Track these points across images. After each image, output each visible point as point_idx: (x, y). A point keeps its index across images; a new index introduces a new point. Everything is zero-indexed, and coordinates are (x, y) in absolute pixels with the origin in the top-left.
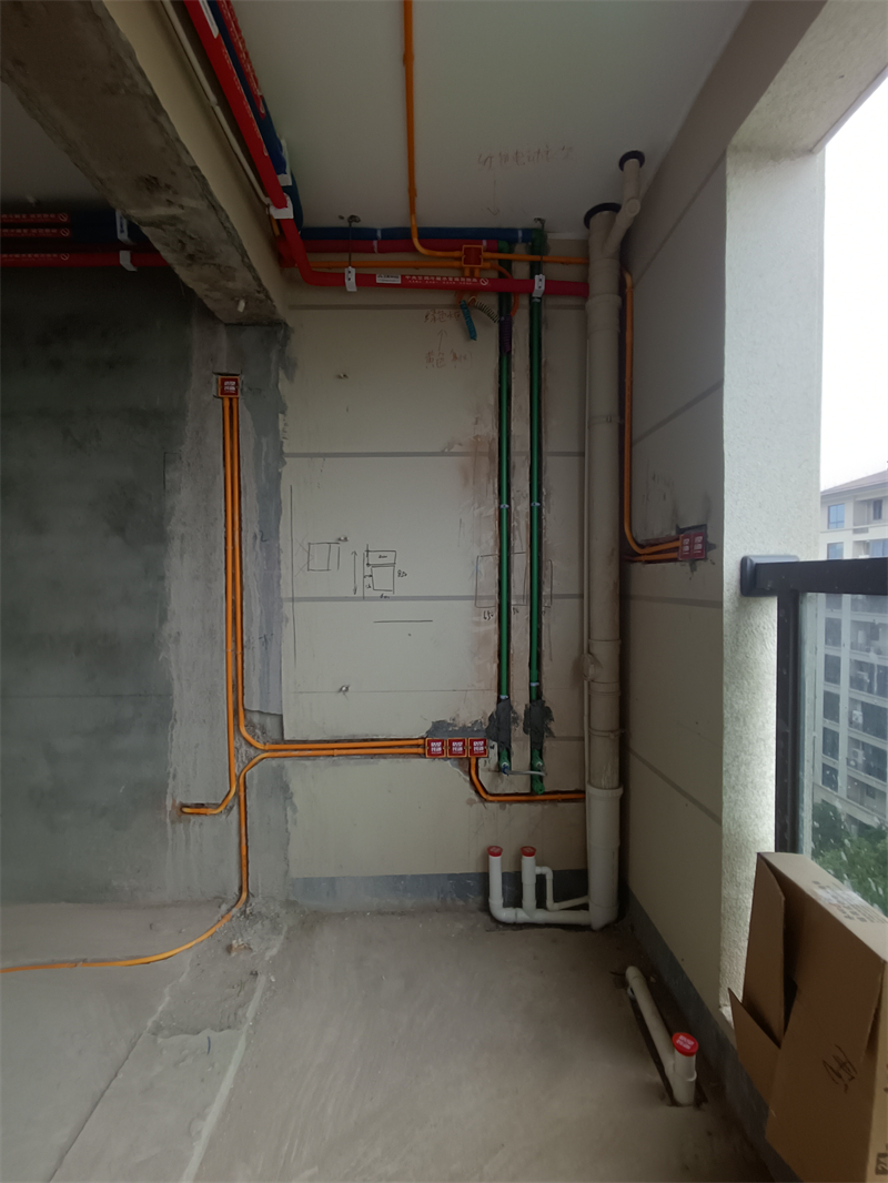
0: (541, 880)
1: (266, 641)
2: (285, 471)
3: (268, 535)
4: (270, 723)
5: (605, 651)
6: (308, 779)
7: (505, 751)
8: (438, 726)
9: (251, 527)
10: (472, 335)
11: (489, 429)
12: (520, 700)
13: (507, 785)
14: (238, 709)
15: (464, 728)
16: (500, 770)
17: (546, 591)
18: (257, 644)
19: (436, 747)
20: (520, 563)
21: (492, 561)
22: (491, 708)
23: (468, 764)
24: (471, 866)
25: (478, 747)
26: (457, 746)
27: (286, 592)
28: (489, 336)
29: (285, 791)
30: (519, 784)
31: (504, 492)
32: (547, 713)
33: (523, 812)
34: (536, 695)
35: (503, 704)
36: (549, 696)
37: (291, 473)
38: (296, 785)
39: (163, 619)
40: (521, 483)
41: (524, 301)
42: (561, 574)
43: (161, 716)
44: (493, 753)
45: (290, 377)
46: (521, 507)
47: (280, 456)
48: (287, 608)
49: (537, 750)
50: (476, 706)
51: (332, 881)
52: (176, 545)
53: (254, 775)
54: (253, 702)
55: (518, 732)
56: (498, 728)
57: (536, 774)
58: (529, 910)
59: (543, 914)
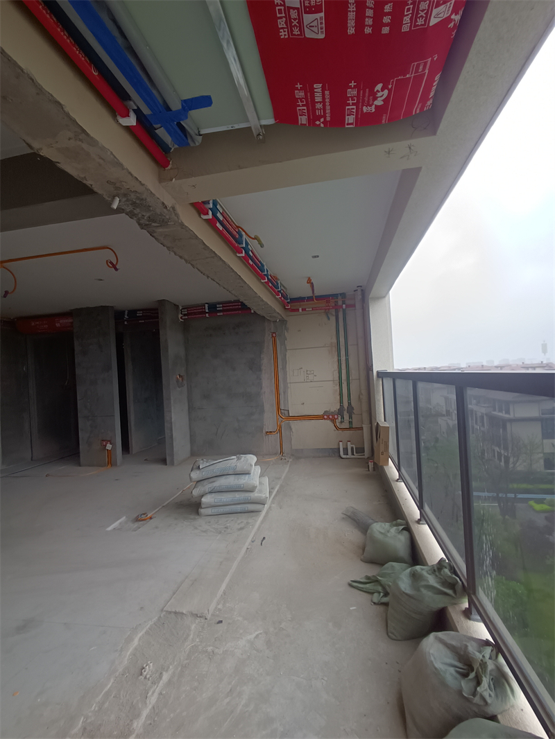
0: (352, 448)
1: (284, 393)
2: (287, 354)
3: (284, 368)
4: (286, 412)
5: (364, 392)
6: (295, 425)
7: (342, 417)
8: (325, 412)
9: (280, 367)
10: (329, 319)
11: (335, 340)
12: (346, 405)
13: (343, 426)
14: (278, 408)
15: (332, 412)
16: (341, 422)
17: (350, 378)
18: (282, 393)
19: (326, 417)
20: (344, 372)
21: (337, 371)
22: (339, 407)
23: (333, 421)
24: (336, 447)
25: (336, 417)
26: (331, 417)
27: (288, 381)
28: (333, 319)
29: (290, 427)
30: (346, 425)
31: (339, 355)
32: (353, 408)
33: (348, 432)
34: (350, 404)
35: (342, 406)
36: (353, 404)
37: (288, 354)
38: (292, 427)
39: (261, 389)
40: (343, 352)
41: (341, 309)
42: (354, 374)
43: (262, 412)
44: (340, 418)
45: (287, 332)
46: (343, 358)
47: (286, 350)
48: (289, 385)
49: (350, 417)
50: (336, 407)
51: (302, 450)
52: (264, 371)
53: (283, 424)
54: (282, 407)
55: (345, 413)
56: (340, 412)
57: (350, 423)
58: (350, 455)
59: (353, 456)
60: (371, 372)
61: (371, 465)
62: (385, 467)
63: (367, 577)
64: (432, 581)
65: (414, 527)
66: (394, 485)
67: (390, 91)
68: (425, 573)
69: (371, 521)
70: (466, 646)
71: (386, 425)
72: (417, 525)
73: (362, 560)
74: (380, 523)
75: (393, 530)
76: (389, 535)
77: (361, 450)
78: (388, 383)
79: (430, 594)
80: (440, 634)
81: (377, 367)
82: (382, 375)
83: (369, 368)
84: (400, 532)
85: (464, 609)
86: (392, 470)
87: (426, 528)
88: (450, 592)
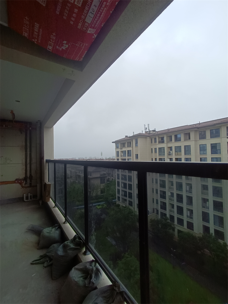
5: (39, 169)
7: (26, 181)
8: (16, 180)
11: (24, 144)
12: (28, 175)
13: (26, 186)
15: (20, 179)
16: (25, 184)
17: (32, 162)
19: (16, 182)
20: (28, 159)
21: (25, 159)
22: (24, 177)
23: (21, 184)
25: (23, 181)
26: (19, 182)
28: (24, 134)
30: (28, 185)
31: (26, 151)
32: (32, 177)
33: (28, 188)
34: (31, 175)
35: (26, 176)
40: (28, 150)
41: (29, 130)
42: (34, 161)
44: (25, 182)
46: (28, 153)
49: (31, 181)
50: (22, 176)
55: (28, 179)
56: (25, 179)
57: (30, 184)
58: (29, 200)
59: (31, 200)
60: (42, 160)
61: (41, 202)
62: (48, 202)
63: (41, 256)
64: (72, 246)
65: (63, 226)
66: (53, 209)
67: (69, 46)
68: (69, 244)
69: (42, 229)
70: (86, 266)
71: (49, 183)
72: (64, 225)
73: (37, 249)
74: (47, 228)
75: (53, 230)
76: (51, 232)
77: (35, 196)
78: (51, 165)
79: (71, 251)
80: (76, 267)
81: (46, 157)
82: (48, 161)
83: (42, 158)
84: (57, 230)
85: (84, 252)
86: (51, 203)
87: (68, 225)
88: (79, 247)
